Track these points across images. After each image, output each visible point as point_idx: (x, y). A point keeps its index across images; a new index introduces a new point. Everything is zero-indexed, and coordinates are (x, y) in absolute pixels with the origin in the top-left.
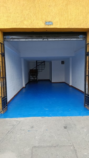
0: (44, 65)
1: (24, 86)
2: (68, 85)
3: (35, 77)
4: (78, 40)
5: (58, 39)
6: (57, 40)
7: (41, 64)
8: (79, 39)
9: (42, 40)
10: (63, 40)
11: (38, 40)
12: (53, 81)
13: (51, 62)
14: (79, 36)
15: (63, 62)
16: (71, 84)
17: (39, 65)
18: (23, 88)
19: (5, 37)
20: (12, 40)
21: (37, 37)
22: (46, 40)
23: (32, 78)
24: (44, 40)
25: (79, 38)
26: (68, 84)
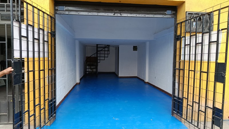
0: (108, 51)
1: (78, 81)
2: (143, 81)
3: (93, 68)
4: (164, 17)
5: (136, 14)
6: (134, 15)
7: (104, 50)
8: (166, 16)
9: (112, 14)
10: (143, 16)
11: (106, 14)
12: (120, 76)
13: (118, 48)
14: (166, 11)
15: (135, 48)
16: (147, 80)
17: (101, 50)
18: (77, 84)
19: (57, 8)
20: (67, 13)
21: (106, 10)
22: (119, 15)
23: (90, 70)
24: (116, 15)
25: (166, 14)
26: (143, 79)
